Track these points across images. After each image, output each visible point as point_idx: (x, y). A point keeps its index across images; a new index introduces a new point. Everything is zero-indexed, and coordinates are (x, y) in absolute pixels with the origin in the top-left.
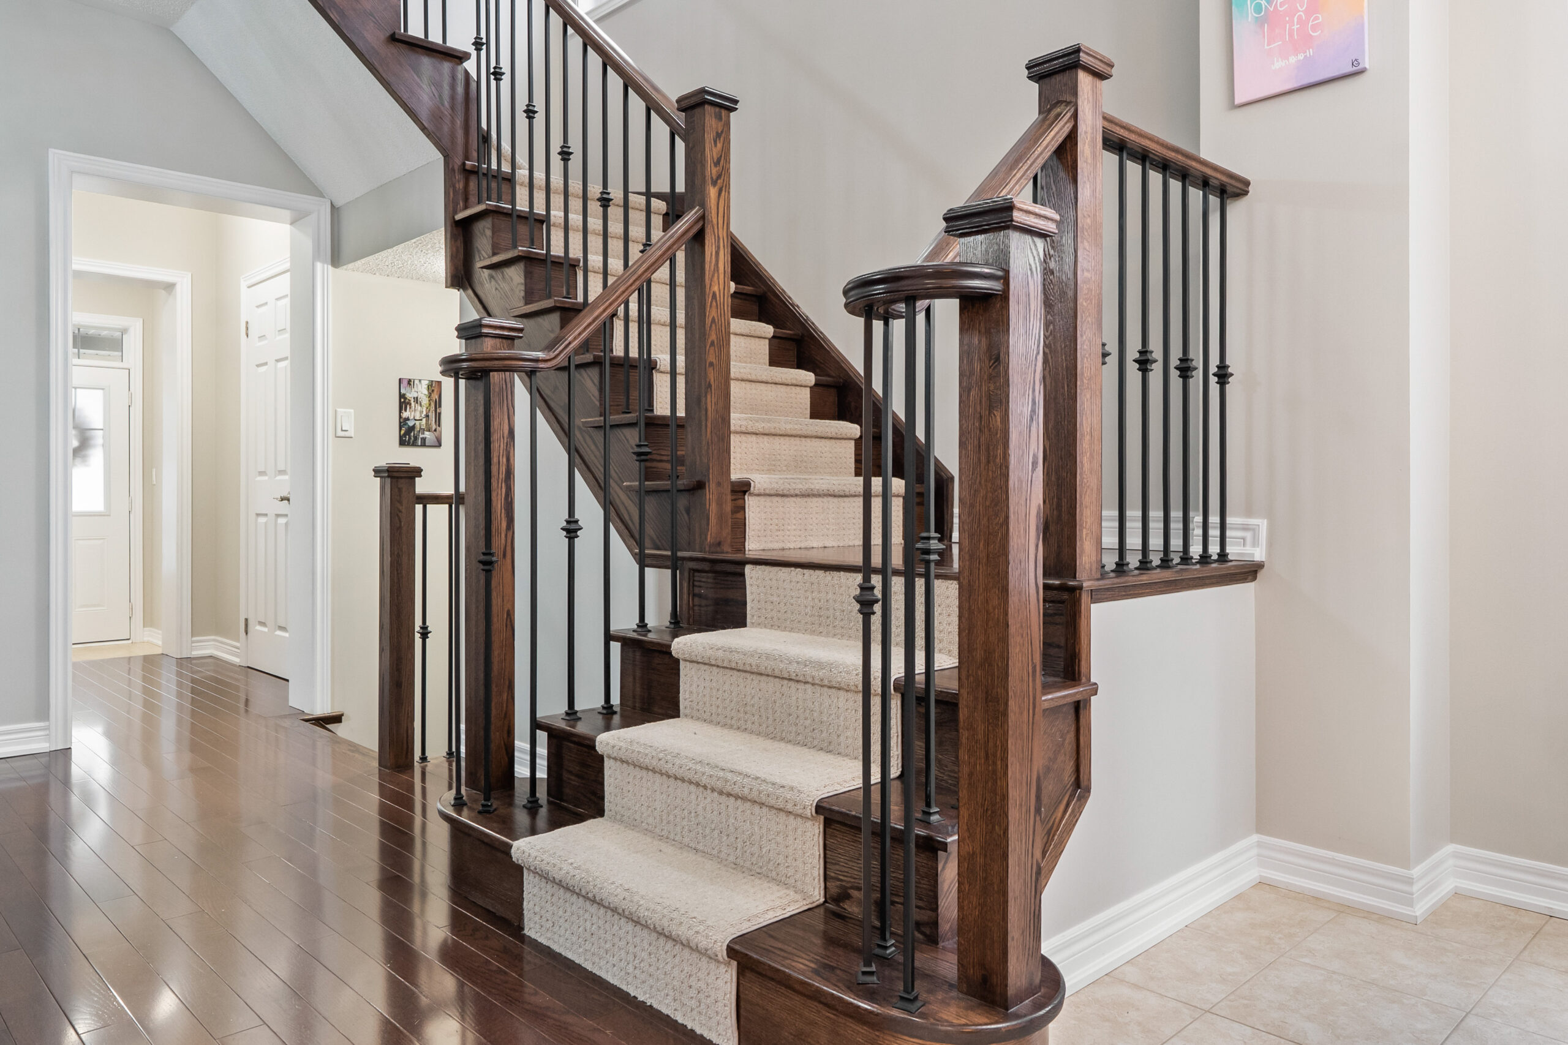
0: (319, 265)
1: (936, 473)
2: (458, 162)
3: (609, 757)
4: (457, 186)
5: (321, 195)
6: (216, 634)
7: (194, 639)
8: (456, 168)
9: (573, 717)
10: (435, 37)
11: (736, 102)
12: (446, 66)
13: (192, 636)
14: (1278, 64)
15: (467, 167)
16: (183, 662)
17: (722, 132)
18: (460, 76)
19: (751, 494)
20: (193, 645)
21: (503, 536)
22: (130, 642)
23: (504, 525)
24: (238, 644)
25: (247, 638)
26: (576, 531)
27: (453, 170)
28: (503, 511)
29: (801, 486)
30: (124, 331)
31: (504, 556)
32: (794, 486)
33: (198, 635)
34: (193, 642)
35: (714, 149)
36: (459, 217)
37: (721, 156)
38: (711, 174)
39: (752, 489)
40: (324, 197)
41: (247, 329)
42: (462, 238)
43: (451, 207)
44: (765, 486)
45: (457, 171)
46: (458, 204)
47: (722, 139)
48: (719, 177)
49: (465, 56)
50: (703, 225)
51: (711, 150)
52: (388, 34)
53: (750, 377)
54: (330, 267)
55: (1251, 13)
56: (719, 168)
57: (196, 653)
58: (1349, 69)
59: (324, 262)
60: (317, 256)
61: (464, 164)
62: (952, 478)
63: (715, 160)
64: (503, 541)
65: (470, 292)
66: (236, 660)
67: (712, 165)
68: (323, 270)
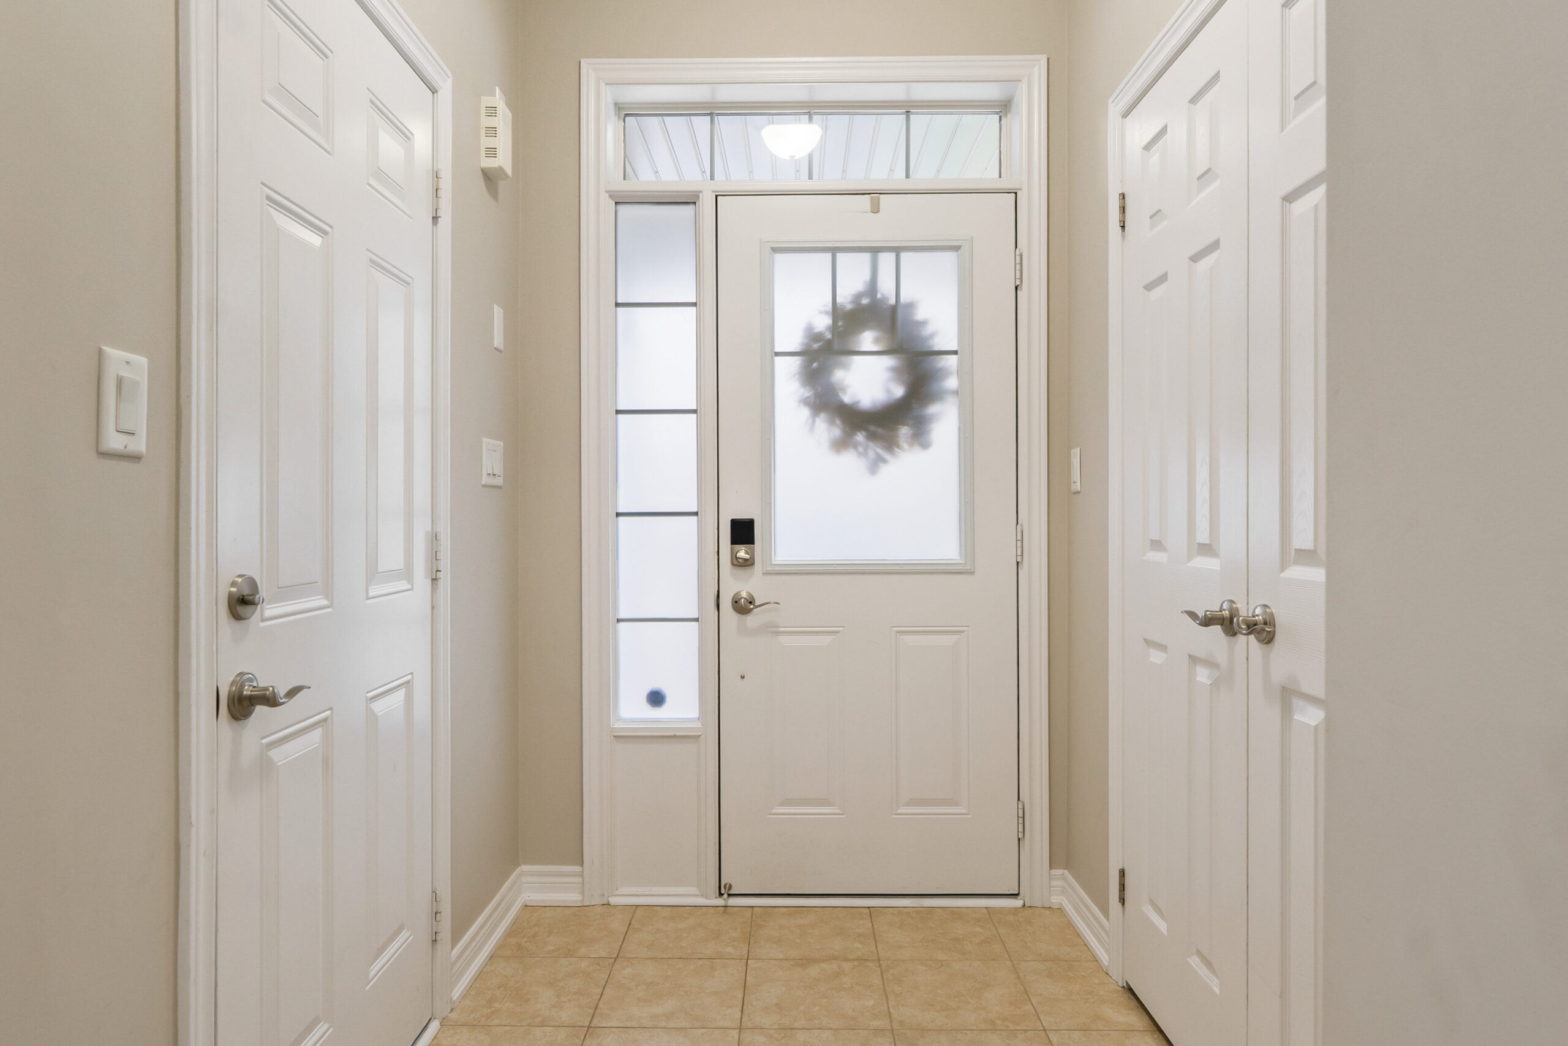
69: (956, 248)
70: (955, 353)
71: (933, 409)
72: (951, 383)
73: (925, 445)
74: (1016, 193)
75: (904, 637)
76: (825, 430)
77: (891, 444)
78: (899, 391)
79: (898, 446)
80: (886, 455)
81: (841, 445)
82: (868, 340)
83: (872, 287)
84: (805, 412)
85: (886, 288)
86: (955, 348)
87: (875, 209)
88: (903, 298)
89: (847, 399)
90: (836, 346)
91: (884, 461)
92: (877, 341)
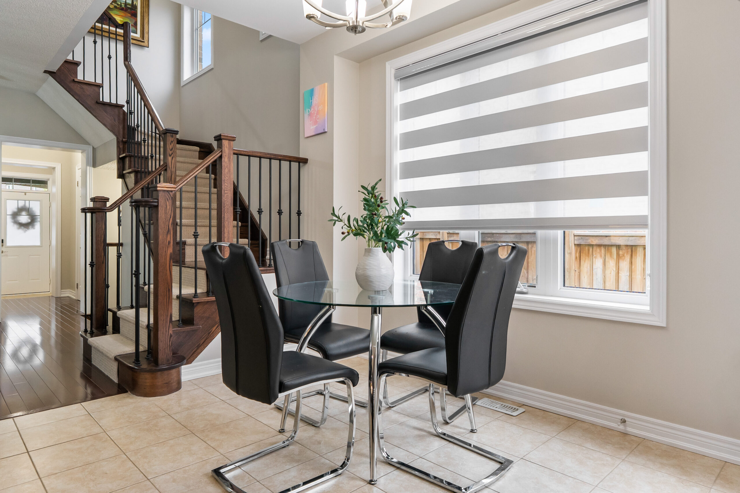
0: (88, 168)
1: (262, 237)
2: (121, 139)
3: (121, 318)
4: (120, 147)
5: (89, 144)
6: (70, 289)
7: (62, 290)
8: (120, 141)
9: (119, 308)
10: (114, 101)
11: (178, 132)
12: (116, 110)
13: (61, 290)
14: (312, 128)
15: (124, 141)
16: (57, 298)
17: (173, 141)
18: (121, 113)
19: (186, 245)
20: (62, 292)
21: (102, 257)
22: (50, 293)
23: (103, 254)
24: (75, 292)
25: (77, 290)
26: (120, 256)
27: (119, 142)
28: (102, 250)
29: (206, 242)
30: (49, 179)
31: (103, 263)
32: (203, 242)
33: (63, 289)
34: (61, 292)
35: (170, 146)
36: (121, 156)
37: (173, 148)
38: (169, 153)
39: (187, 243)
40: (90, 145)
41: (78, 184)
42: (122, 162)
43: (119, 153)
44: (191, 242)
45: (120, 142)
46: (121, 152)
47: (173, 143)
48: (172, 154)
49: (123, 106)
50: (166, 168)
51: (169, 146)
52: (95, 101)
53: (205, 208)
54: (92, 168)
55: (307, 113)
56: (172, 151)
57: (62, 295)
58: (323, 131)
59: (90, 166)
60: (88, 164)
61: (123, 140)
62: (267, 239)
63: (171, 149)
64: (102, 259)
65: (123, 180)
66: (74, 297)
67: (170, 150)
68: (90, 170)
69: (40, 201)
70: (39, 216)
71: (36, 223)
72: (39, 220)
73: (34, 229)
74: (50, 194)
75: (30, 256)
76: (16, 226)
77: (28, 228)
78: (29, 221)
79: (29, 229)
80: (27, 230)
81: (19, 228)
82: (24, 213)
83: (25, 205)
84: (12, 224)
85: (27, 205)
86: (39, 215)
87: (25, 194)
88: (30, 207)
89: (20, 222)
90: (18, 214)
91: (27, 231)
92: (25, 213)
